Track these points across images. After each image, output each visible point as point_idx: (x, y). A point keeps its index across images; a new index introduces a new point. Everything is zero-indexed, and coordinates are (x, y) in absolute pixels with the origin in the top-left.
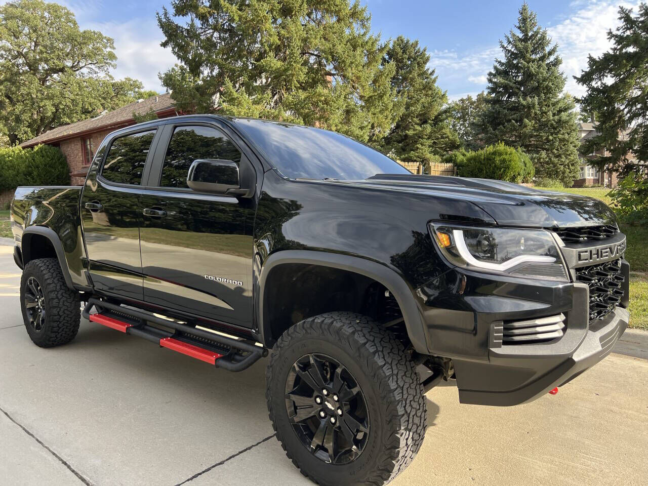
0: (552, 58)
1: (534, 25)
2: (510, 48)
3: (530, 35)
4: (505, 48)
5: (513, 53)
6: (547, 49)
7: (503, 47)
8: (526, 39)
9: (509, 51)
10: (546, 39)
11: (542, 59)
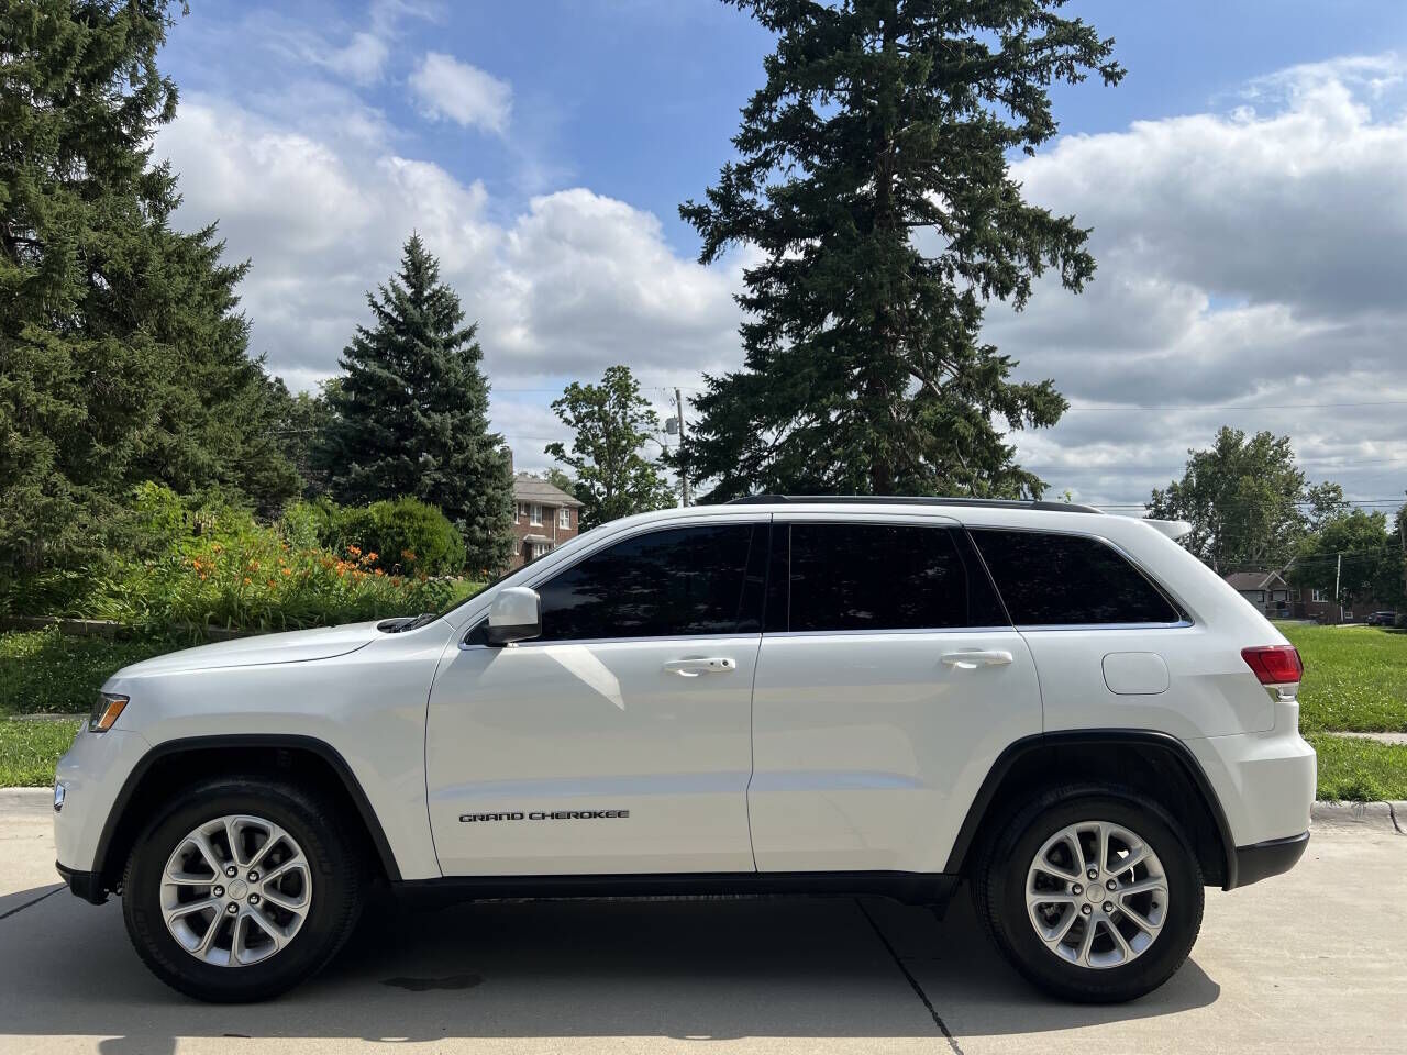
0: (466, 346)
1: (433, 278)
2: (388, 309)
3: (426, 294)
4: (378, 308)
5: (393, 321)
6: (457, 329)
7: (374, 304)
8: (417, 300)
9: (388, 316)
10: (457, 309)
11: (449, 344)
